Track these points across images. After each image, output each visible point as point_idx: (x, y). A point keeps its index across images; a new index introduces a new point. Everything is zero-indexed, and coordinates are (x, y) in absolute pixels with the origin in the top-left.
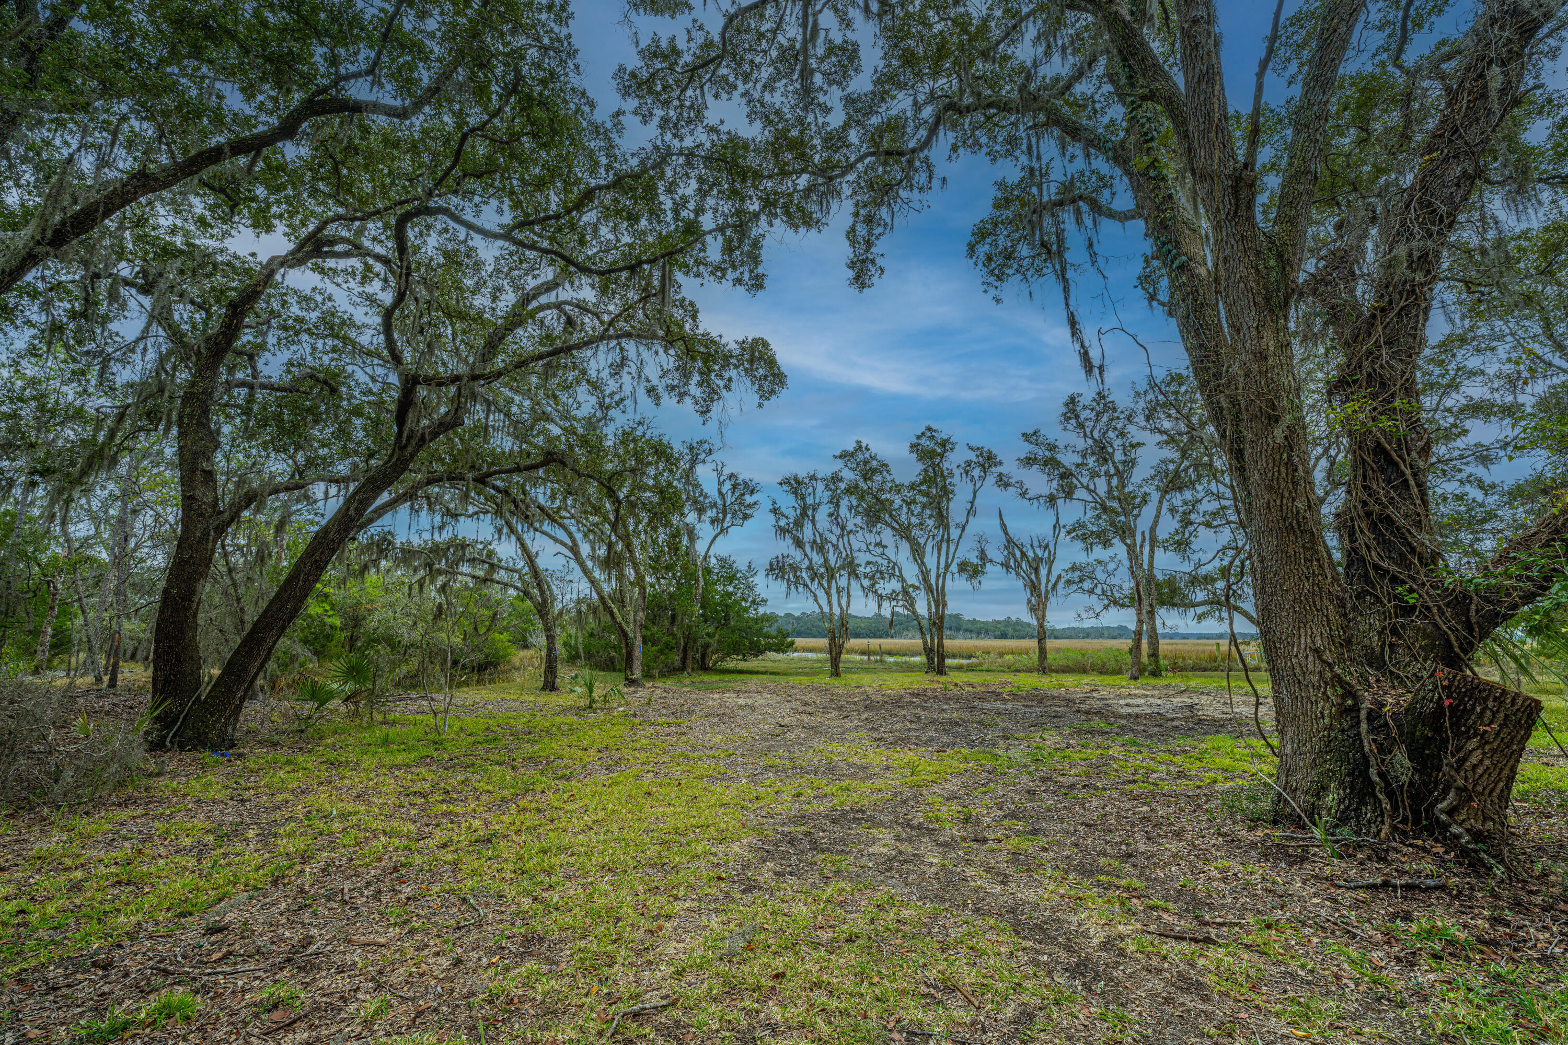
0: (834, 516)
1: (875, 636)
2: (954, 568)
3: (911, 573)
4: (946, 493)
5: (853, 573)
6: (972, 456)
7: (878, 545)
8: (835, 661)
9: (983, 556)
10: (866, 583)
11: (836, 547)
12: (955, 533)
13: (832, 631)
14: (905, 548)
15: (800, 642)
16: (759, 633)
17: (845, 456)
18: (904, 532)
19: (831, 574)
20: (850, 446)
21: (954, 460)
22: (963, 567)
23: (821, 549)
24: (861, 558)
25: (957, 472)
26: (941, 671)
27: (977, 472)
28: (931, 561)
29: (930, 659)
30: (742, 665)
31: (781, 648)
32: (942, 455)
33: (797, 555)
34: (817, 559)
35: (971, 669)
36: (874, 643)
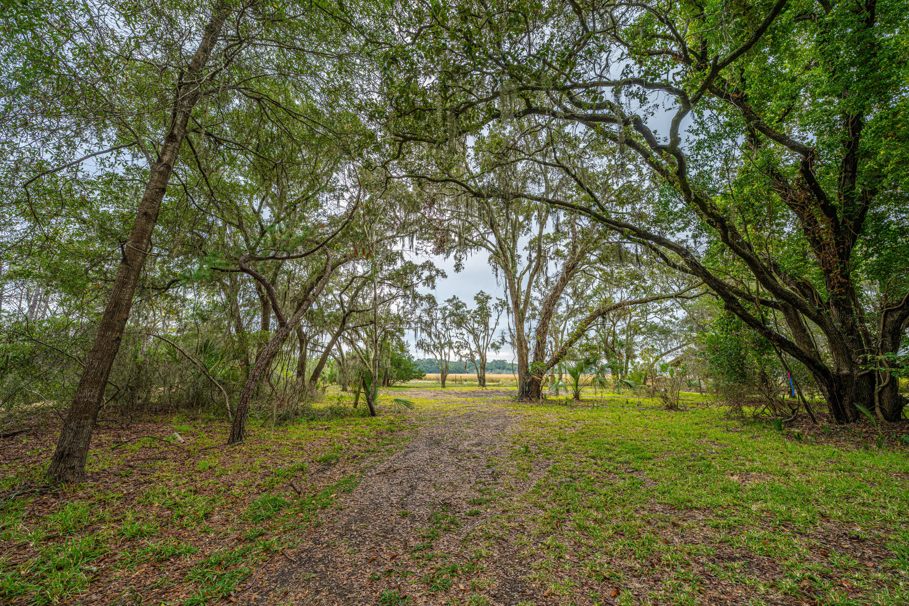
0: (444, 324)
1: (459, 372)
2: (489, 346)
3: (473, 347)
4: (488, 315)
5: (451, 347)
6: (498, 302)
7: (461, 334)
8: (443, 383)
9: (503, 339)
10: (456, 350)
11: (444, 336)
12: (490, 332)
13: (442, 370)
14: (471, 337)
15: (428, 375)
16: (411, 371)
17: (449, 301)
18: (472, 331)
19: (442, 346)
20: (451, 297)
21: (491, 303)
22: (493, 345)
23: (439, 338)
24: (454, 340)
25: (492, 308)
26: (484, 385)
27: (500, 308)
28: (481, 343)
29: (480, 381)
30: (403, 385)
31: (419, 378)
32: (487, 302)
33: (428, 340)
34: (437, 341)
35: (498, 386)
36: (458, 375)
